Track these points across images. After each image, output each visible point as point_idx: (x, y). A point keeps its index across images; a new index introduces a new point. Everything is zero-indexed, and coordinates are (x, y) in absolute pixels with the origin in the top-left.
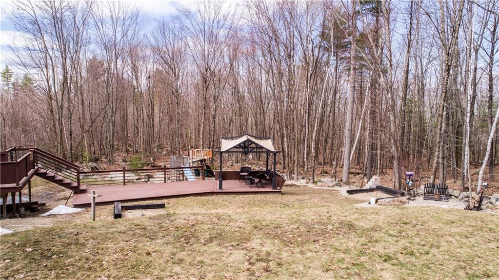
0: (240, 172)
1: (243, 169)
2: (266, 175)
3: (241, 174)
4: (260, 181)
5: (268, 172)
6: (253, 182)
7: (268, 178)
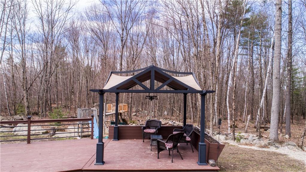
0: (145, 128)
1: (149, 124)
2: (185, 135)
3: (145, 131)
4: (175, 147)
5: (186, 128)
6: (161, 147)
7: (188, 139)
